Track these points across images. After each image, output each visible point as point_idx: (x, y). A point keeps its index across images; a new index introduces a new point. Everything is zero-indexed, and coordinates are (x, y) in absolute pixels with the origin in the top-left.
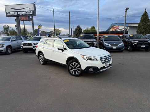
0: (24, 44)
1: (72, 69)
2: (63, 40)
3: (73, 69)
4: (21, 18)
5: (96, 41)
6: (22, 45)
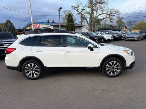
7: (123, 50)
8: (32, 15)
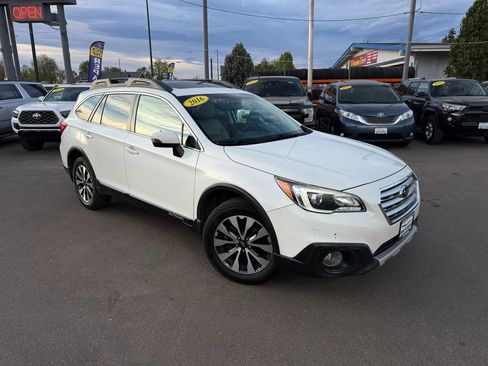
0: (24, 113)
1: (226, 248)
2: (182, 99)
3: (233, 246)
4: (17, 12)
5: (310, 103)
6: (15, 120)
7: (277, 178)
8: (313, 25)
